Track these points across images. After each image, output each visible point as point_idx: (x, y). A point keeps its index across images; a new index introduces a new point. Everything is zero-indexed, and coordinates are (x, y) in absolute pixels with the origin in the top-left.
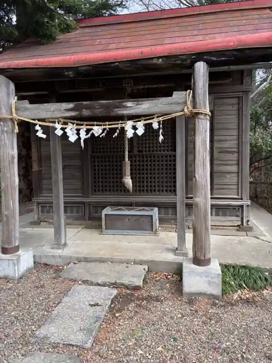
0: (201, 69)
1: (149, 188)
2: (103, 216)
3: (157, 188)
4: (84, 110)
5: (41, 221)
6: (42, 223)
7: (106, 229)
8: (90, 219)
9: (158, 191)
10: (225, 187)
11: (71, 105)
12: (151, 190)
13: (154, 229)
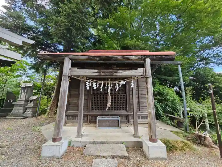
0: (148, 61)
1: (115, 108)
2: (97, 121)
3: (121, 108)
4: (102, 73)
5: (66, 124)
6: (67, 125)
7: (98, 126)
8: (90, 122)
9: (119, 109)
10: (145, 107)
11: (96, 71)
12: (116, 109)
13: (119, 126)
